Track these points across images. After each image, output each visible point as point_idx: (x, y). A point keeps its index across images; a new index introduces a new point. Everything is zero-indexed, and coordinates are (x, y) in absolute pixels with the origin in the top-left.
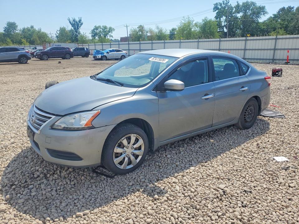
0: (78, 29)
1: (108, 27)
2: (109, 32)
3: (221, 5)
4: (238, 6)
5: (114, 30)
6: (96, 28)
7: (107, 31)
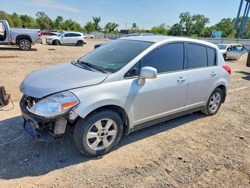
0: (98, 23)
1: (116, 24)
2: (116, 27)
3: (184, 14)
4: (194, 16)
5: (119, 26)
6: (109, 24)
7: (115, 26)
